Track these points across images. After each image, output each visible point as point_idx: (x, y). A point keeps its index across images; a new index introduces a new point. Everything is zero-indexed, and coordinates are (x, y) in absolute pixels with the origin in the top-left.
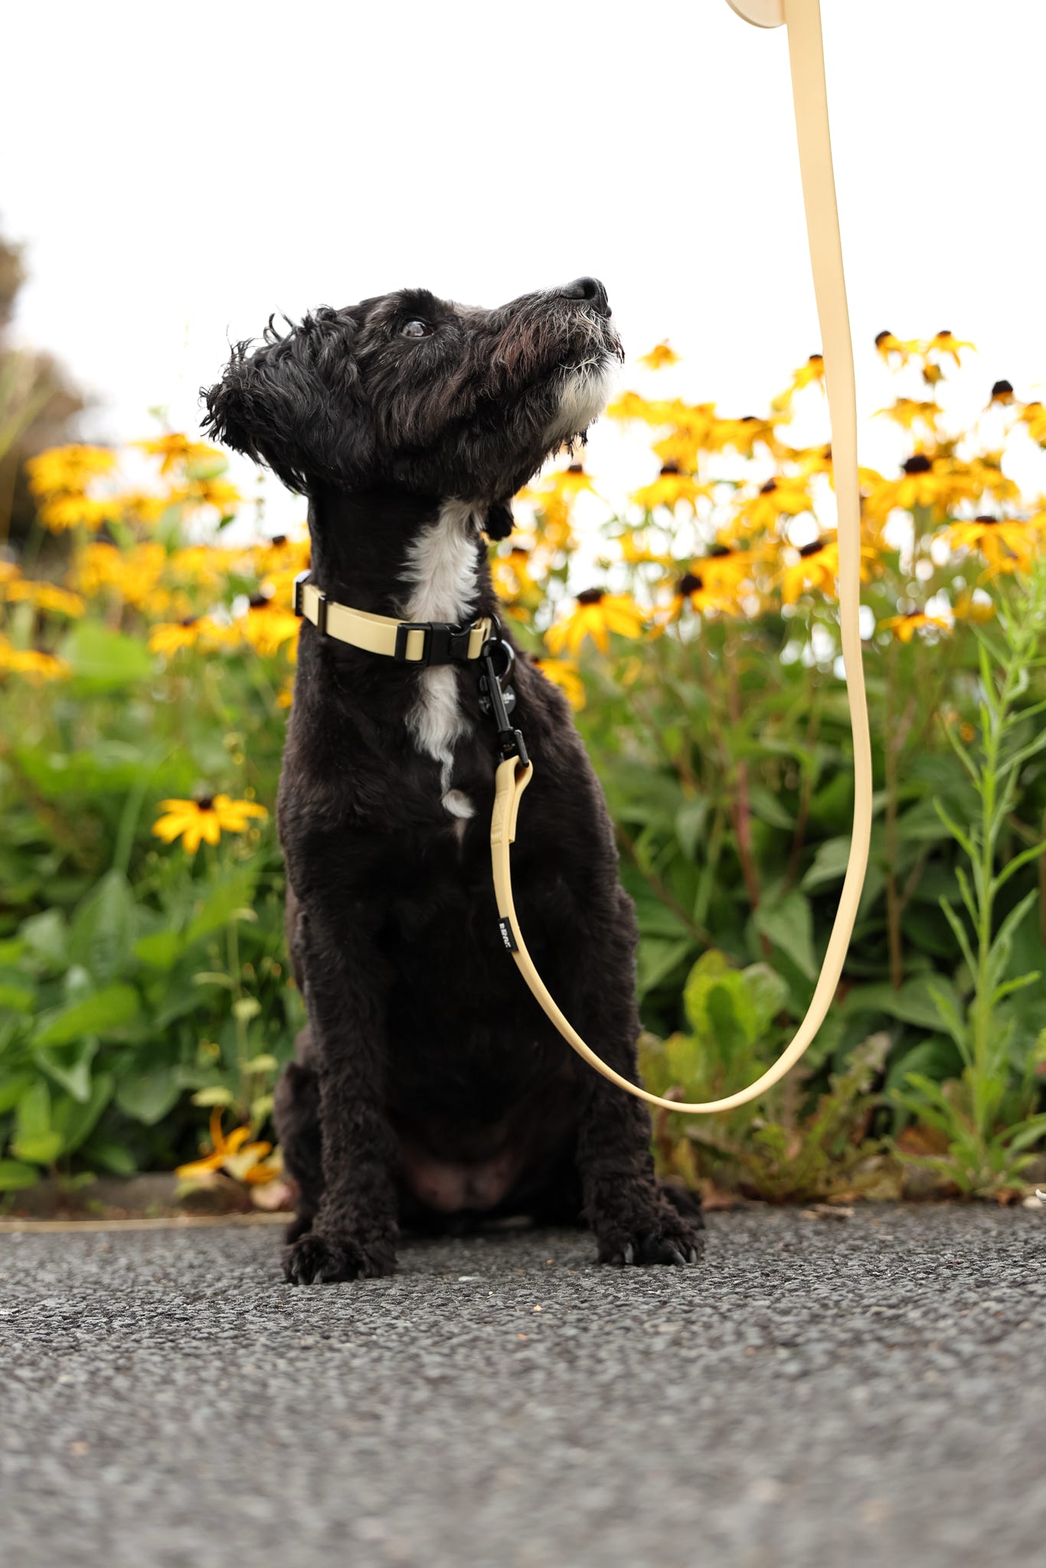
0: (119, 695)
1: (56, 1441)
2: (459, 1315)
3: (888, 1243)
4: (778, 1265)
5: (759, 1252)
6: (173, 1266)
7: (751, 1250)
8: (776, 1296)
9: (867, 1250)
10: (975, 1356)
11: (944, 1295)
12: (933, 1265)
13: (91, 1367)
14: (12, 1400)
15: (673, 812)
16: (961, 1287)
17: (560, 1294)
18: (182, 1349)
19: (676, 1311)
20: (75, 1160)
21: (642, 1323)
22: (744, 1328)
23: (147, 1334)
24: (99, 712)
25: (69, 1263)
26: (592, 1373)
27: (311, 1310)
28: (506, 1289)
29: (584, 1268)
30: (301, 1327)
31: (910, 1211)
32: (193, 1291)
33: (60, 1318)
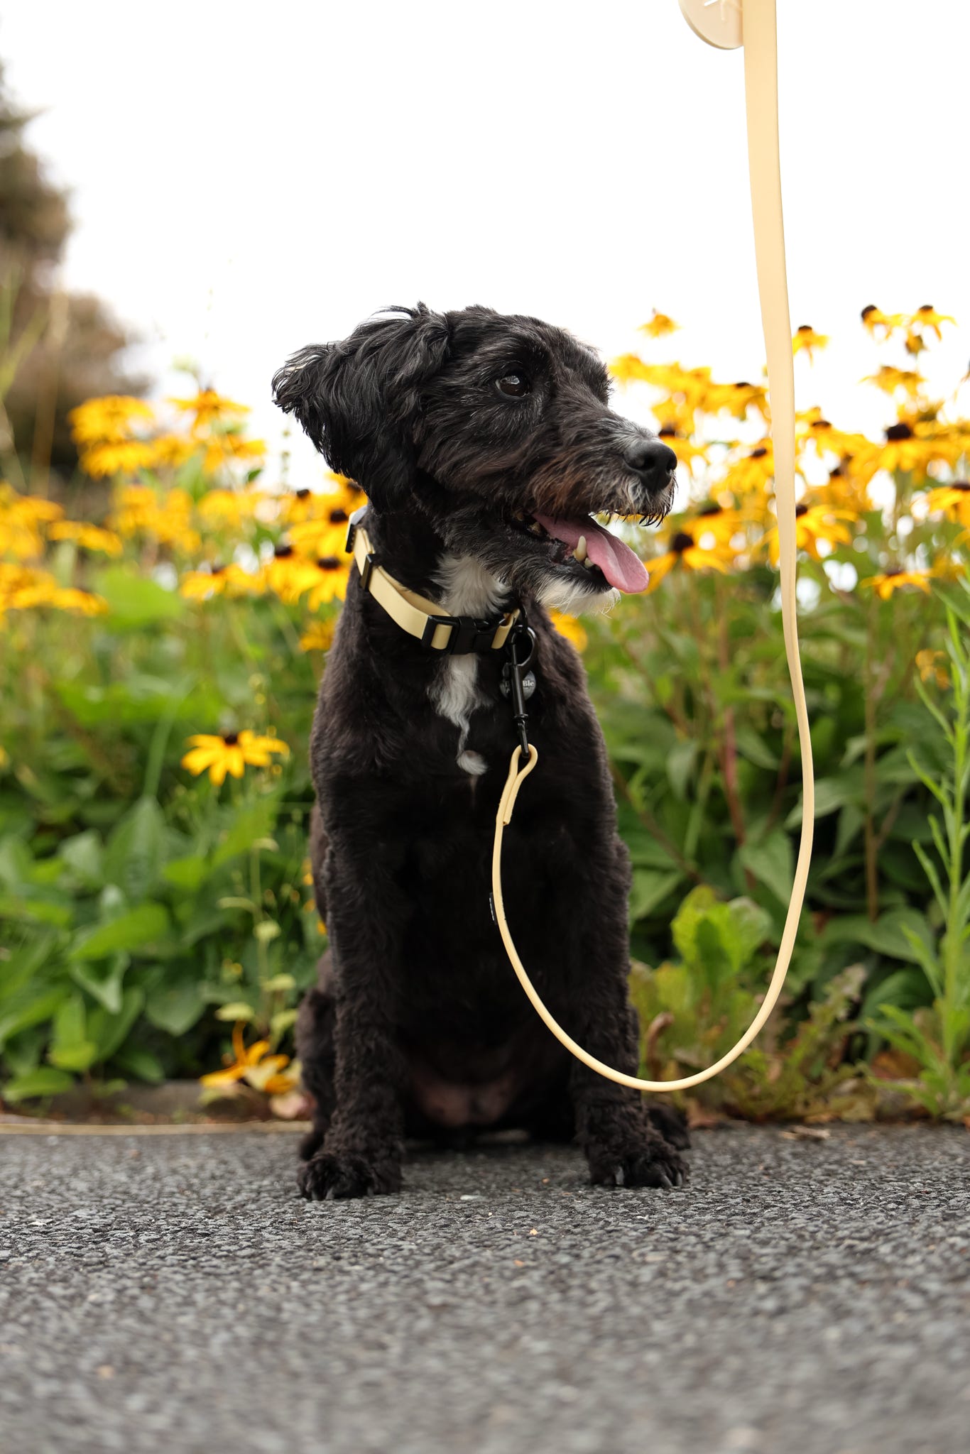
0: (153, 630)
1: (85, 1364)
2: (461, 1237)
3: (862, 1169)
4: (759, 1191)
5: (740, 1175)
6: (196, 1176)
7: (733, 1173)
8: (756, 1225)
9: (841, 1176)
10: (942, 1296)
11: (914, 1228)
12: (903, 1194)
13: (118, 1286)
14: (44, 1319)
15: (666, 753)
16: (929, 1220)
17: (554, 1217)
18: (203, 1267)
19: (663, 1239)
20: (107, 1068)
21: (631, 1251)
22: (725, 1259)
23: (170, 1250)
24: (134, 647)
25: (100, 1170)
26: (583, 1304)
27: (324, 1228)
28: (505, 1210)
29: (578, 1188)
30: (313, 1247)
31: (882, 1134)
32: (214, 1205)
33: (91, 1230)
